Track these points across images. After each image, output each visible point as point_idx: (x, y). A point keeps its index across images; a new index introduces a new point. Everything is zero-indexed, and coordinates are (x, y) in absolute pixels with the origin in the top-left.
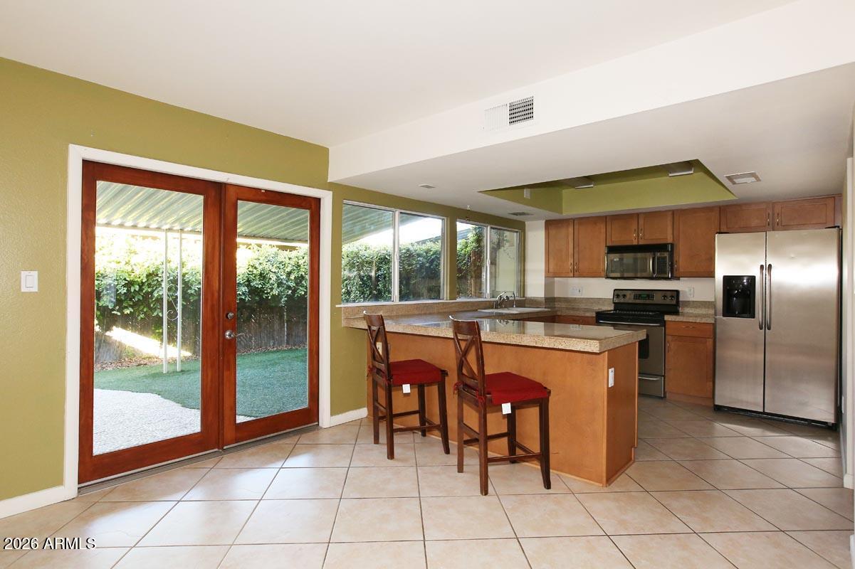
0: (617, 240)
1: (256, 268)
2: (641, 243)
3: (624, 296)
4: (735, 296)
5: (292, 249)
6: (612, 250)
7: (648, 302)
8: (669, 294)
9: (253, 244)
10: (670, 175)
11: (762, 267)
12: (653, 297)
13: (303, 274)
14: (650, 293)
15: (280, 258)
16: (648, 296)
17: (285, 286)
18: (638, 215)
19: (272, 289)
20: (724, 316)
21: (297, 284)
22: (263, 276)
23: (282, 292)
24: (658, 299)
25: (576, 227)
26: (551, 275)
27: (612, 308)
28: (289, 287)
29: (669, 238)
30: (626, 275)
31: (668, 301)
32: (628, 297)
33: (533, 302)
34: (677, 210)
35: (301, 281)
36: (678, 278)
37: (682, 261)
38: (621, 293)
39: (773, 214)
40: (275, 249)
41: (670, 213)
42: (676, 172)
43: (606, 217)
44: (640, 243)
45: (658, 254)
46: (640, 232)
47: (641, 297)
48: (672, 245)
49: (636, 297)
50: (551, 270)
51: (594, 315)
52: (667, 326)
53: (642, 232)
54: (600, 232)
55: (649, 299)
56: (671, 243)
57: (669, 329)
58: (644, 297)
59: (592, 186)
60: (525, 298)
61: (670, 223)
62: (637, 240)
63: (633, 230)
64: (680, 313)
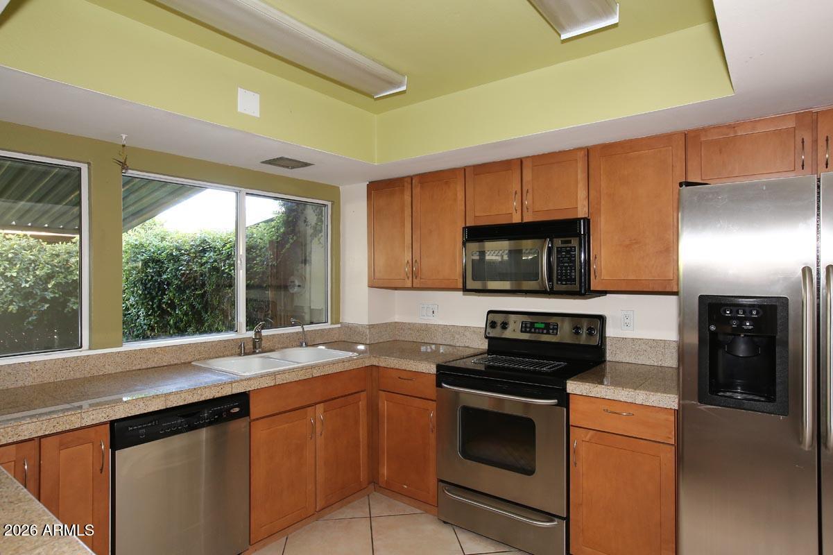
0: (485, 215)
2: (528, 218)
3: (505, 326)
7: (545, 338)
8: (584, 325)
11: (806, 272)
12: (556, 328)
14: (548, 321)
16: (547, 326)
18: (521, 161)
20: (701, 400)
23: (30, 307)
24: (564, 334)
25: (417, 191)
26: (378, 284)
27: (484, 345)
29: (579, 209)
31: (583, 339)
32: (511, 327)
33: (351, 333)
34: (595, 147)
36: (602, 293)
37: (605, 256)
38: (499, 319)
39: (815, 142)
41: (582, 154)
43: (465, 169)
44: (526, 220)
45: (558, 242)
46: (524, 198)
47: (535, 329)
48: (587, 221)
49: (526, 327)
50: (377, 275)
51: (433, 370)
52: (571, 406)
53: (530, 196)
54: (455, 200)
55: (548, 333)
56: (584, 219)
57: (578, 413)
58: (539, 328)
59: (404, 88)
60: (339, 326)
61: (581, 176)
62: (519, 212)
63: (514, 192)
64: (608, 363)
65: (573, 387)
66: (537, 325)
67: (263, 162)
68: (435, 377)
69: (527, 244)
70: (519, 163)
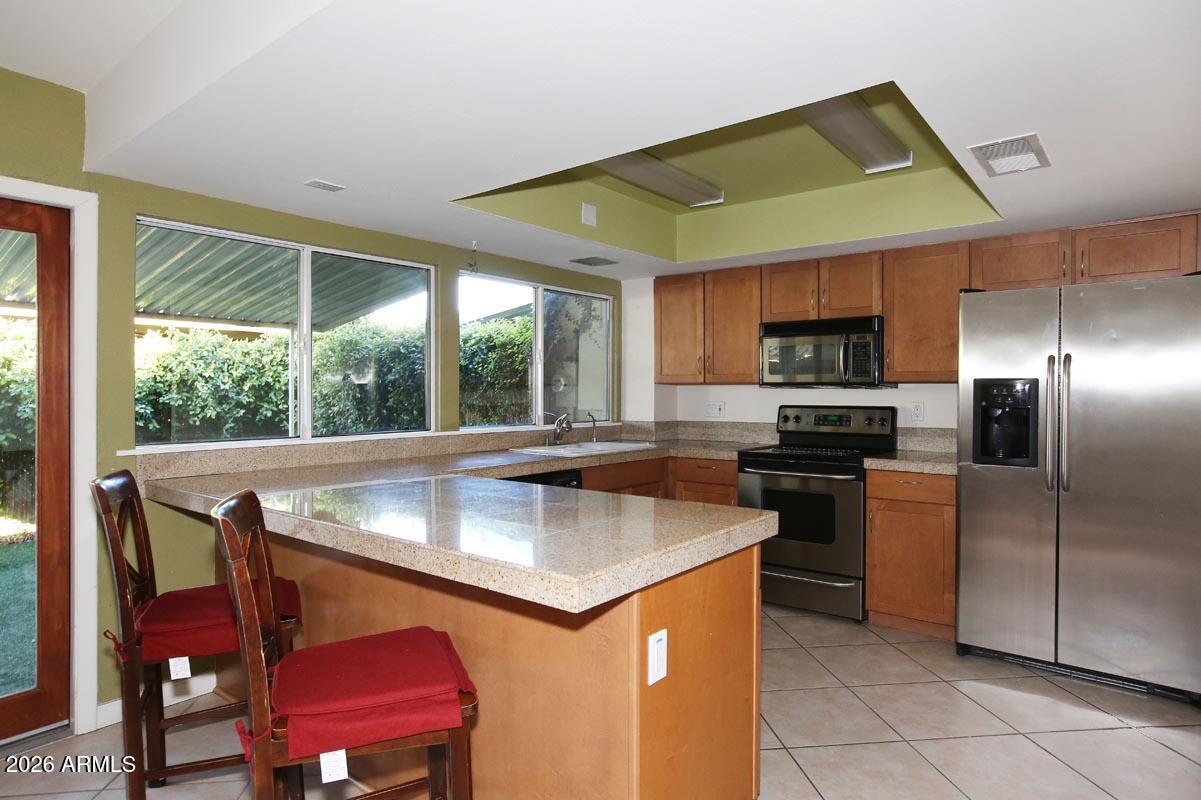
0: (782, 312)
1: (171, 371)
2: (825, 315)
3: (798, 418)
4: (998, 419)
5: (253, 336)
6: (770, 330)
7: (842, 430)
8: (877, 416)
9: (170, 328)
10: (868, 172)
11: (1051, 359)
12: (849, 420)
13: (270, 380)
14: (844, 414)
15: (223, 353)
16: (840, 418)
17: (233, 403)
18: (818, 262)
19: (203, 408)
20: (976, 461)
21: (259, 398)
22: (186, 385)
23: (227, 413)
24: (857, 425)
25: (709, 287)
26: (666, 380)
27: (775, 441)
28: (239, 405)
29: (874, 306)
30: (801, 378)
31: (876, 429)
32: (805, 420)
33: (634, 431)
34: (889, 251)
35: (267, 393)
36: (894, 384)
37: (898, 351)
38: (792, 413)
39: (1074, 255)
40: (220, 338)
41: (876, 257)
42: (878, 163)
43: (761, 267)
44: (822, 317)
45: (854, 338)
46: (821, 295)
47: (828, 421)
48: (881, 319)
49: (819, 420)
50: (666, 371)
51: (735, 456)
52: (868, 481)
53: (826, 295)
54: (751, 297)
55: (841, 425)
56: (878, 317)
57: (873, 486)
58: (832, 421)
59: (721, 201)
60: (620, 424)
61: (876, 276)
62: (816, 310)
63: (811, 291)
64: (899, 452)
65: (869, 463)
66: (830, 418)
67: (574, 261)
68: (737, 464)
69: (825, 339)
70: (816, 264)
